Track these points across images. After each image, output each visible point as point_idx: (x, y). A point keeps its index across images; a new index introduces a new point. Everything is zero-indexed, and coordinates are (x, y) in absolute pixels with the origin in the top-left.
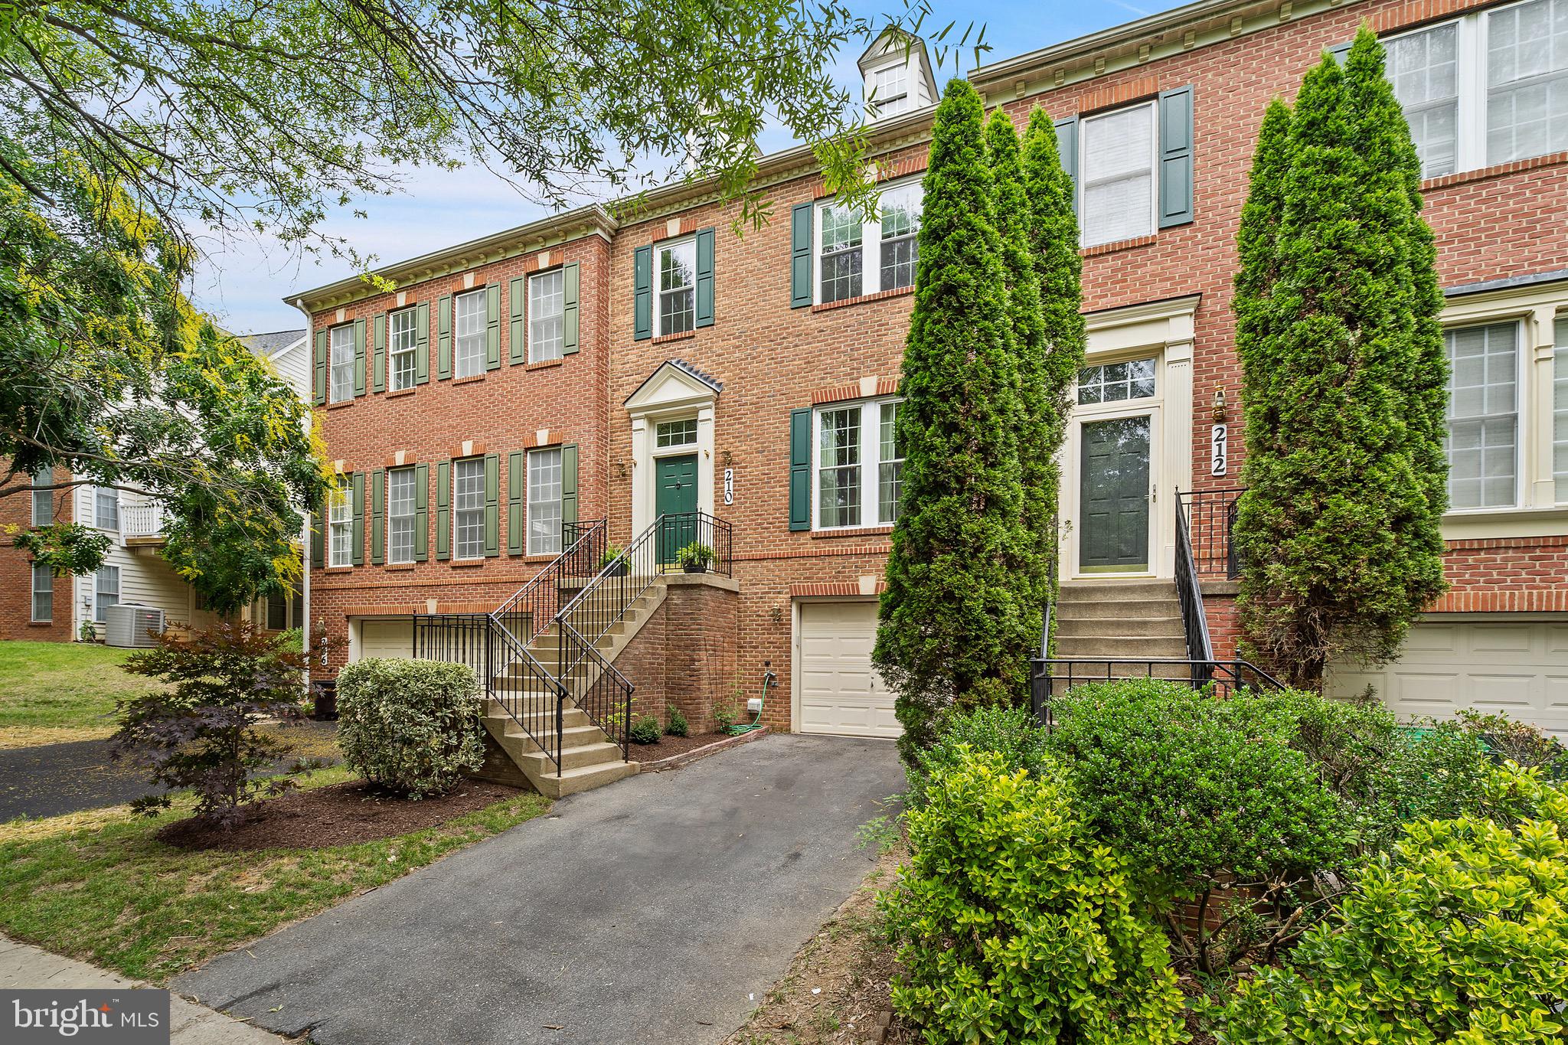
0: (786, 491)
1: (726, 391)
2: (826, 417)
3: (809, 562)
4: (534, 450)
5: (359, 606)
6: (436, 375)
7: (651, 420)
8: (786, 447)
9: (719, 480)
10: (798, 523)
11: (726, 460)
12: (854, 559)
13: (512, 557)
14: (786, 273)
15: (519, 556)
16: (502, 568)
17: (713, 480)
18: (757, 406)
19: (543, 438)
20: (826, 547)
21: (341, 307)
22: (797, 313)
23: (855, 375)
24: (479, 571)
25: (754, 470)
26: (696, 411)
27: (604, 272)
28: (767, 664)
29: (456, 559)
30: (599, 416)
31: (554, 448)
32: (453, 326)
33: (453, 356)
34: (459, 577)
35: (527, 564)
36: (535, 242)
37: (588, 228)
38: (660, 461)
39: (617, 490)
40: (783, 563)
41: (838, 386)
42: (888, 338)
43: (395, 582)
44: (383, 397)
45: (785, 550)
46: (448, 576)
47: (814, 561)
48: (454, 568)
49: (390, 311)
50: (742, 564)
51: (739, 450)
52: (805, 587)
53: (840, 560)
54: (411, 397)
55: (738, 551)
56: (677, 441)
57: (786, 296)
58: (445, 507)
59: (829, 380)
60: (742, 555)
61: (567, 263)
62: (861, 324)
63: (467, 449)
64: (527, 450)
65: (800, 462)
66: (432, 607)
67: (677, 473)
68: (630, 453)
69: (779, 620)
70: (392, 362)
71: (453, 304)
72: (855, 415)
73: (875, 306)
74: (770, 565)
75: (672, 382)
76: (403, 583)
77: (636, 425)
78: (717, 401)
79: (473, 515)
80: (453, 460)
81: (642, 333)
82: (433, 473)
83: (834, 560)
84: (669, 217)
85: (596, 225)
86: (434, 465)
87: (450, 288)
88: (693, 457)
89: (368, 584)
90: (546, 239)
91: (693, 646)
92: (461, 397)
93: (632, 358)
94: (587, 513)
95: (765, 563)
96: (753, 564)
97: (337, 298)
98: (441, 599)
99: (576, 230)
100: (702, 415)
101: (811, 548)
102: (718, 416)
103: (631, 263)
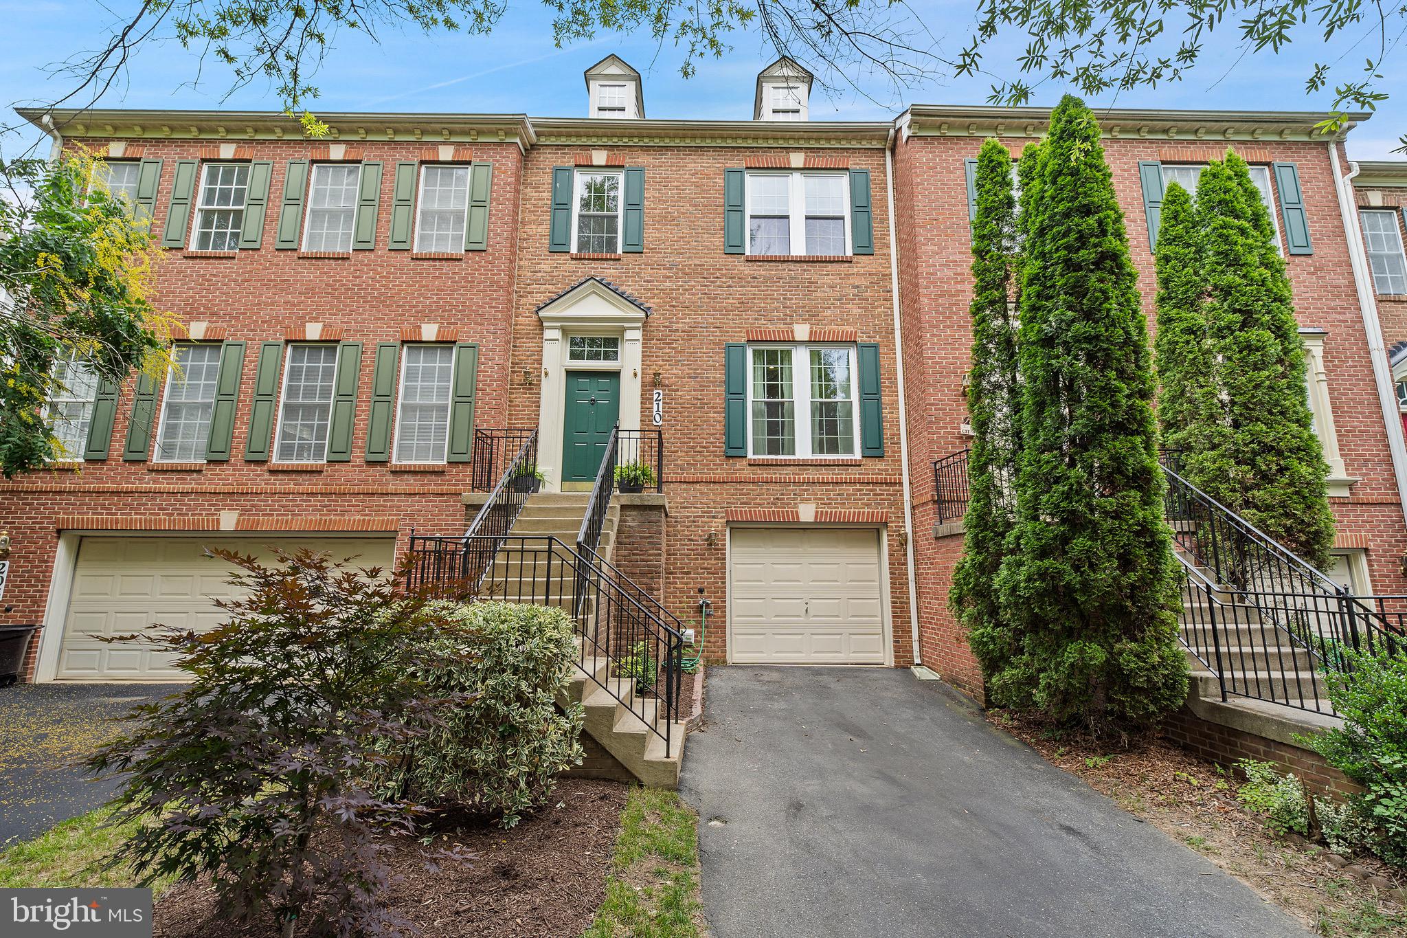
0: (720, 417)
1: (655, 315)
2: (757, 354)
3: (746, 488)
4: (415, 344)
5: (87, 515)
6: (271, 241)
7: (565, 331)
8: (720, 376)
9: (646, 400)
10: (734, 450)
11: (652, 383)
12: (792, 487)
13: (370, 463)
14: (719, 222)
15: (383, 463)
16: (353, 476)
17: (639, 400)
18: (689, 335)
19: (429, 332)
20: (764, 474)
21: (120, 139)
22: (730, 259)
23: (788, 320)
24: (315, 478)
25: (687, 393)
26: (624, 330)
27: (520, 180)
28: (701, 591)
29: (275, 460)
30: (508, 320)
31: (444, 344)
32: (307, 194)
33: (302, 226)
34: (280, 484)
35: (394, 472)
36: (438, 133)
37: (506, 134)
38: (571, 374)
39: (520, 398)
40: (717, 487)
41: (773, 328)
42: (818, 294)
43: (165, 486)
44: (179, 254)
45: (720, 474)
46: (259, 480)
47: (751, 486)
48: (273, 472)
49: (204, 161)
50: (672, 486)
51: (670, 373)
52: (742, 512)
53: (778, 487)
54: (229, 262)
55: (668, 473)
56: (595, 356)
57: (718, 242)
58: (269, 397)
59: (763, 321)
60: (672, 477)
61: (475, 161)
62: (792, 278)
63: (313, 331)
64: (403, 342)
65: (736, 393)
66: (228, 521)
67: (593, 389)
68: (540, 362)
69: (712, 545)
70: (198, 219)
71: (310, 172)
72: (787, 356)
73: (805, 266)
74: (705, 488)
75: (594, 298)
76: (180, 487)
77: (548, 334)
78: (646, 323)
79: (309, 410)
80: (287, 342)
81: (558, 247)
82: (252, 355)
83: (772, 487)
84: (594, 147)
85: (516, 134)
86: (255, 345)
87: (309, 155)
88: (615, 375)
89: (111, 486)
90: (451, 133)
91: (652, 573)
92: (310, 272)
93: (545, 267)
94: (487, 420)
95: (698, 487)
96: (684, 486)
97: (116, 128)
98: (245, 510)
99: (495, 133)
100: (629, 335)
101: (748, 473)
102: (646, 338)
103: (548, 179)
